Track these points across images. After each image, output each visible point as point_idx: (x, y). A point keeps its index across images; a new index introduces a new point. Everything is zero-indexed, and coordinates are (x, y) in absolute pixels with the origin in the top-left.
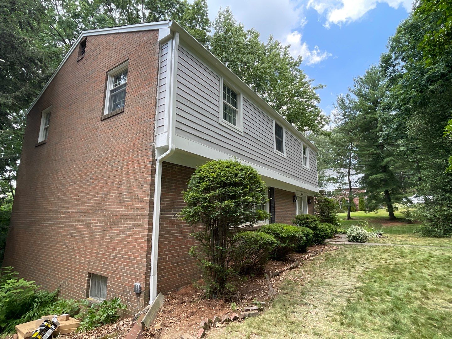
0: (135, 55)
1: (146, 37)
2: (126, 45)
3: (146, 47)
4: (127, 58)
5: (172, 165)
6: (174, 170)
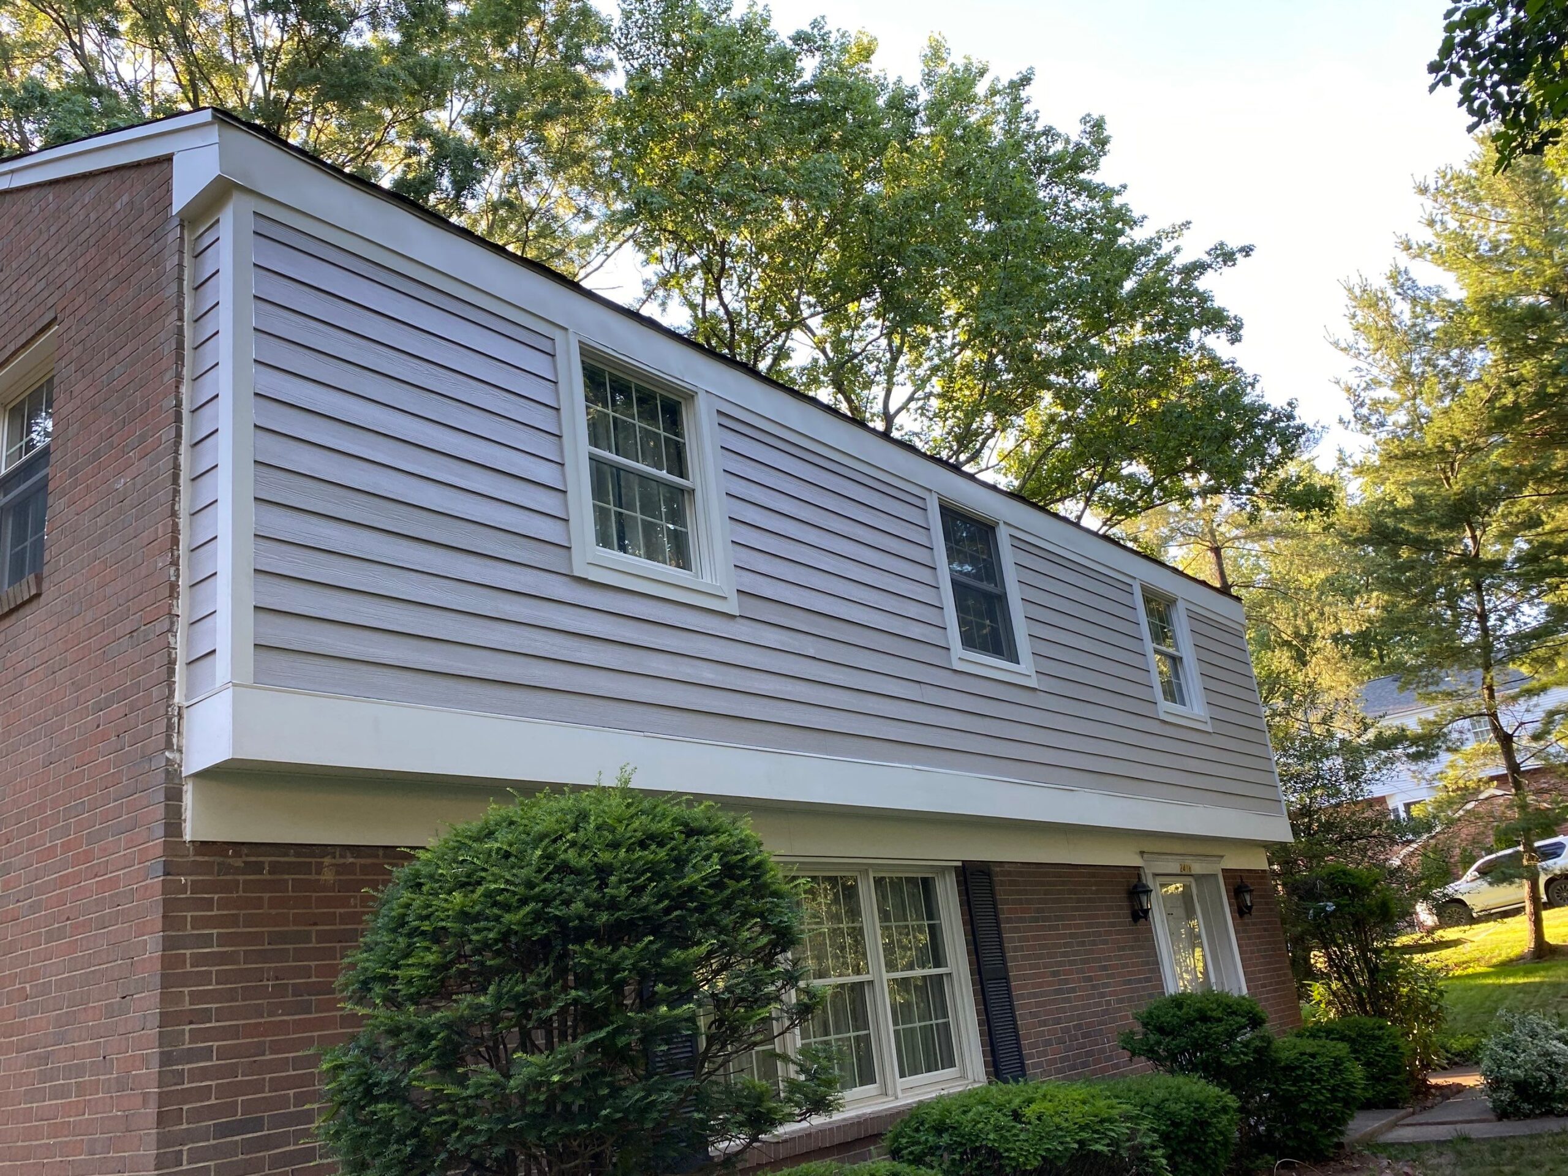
0: (81, 299)
1: (125, 198)
2: (43, 251)
3: (123, 252)
4: (50, 316)
5: (298, 855)
6: (314, 877)
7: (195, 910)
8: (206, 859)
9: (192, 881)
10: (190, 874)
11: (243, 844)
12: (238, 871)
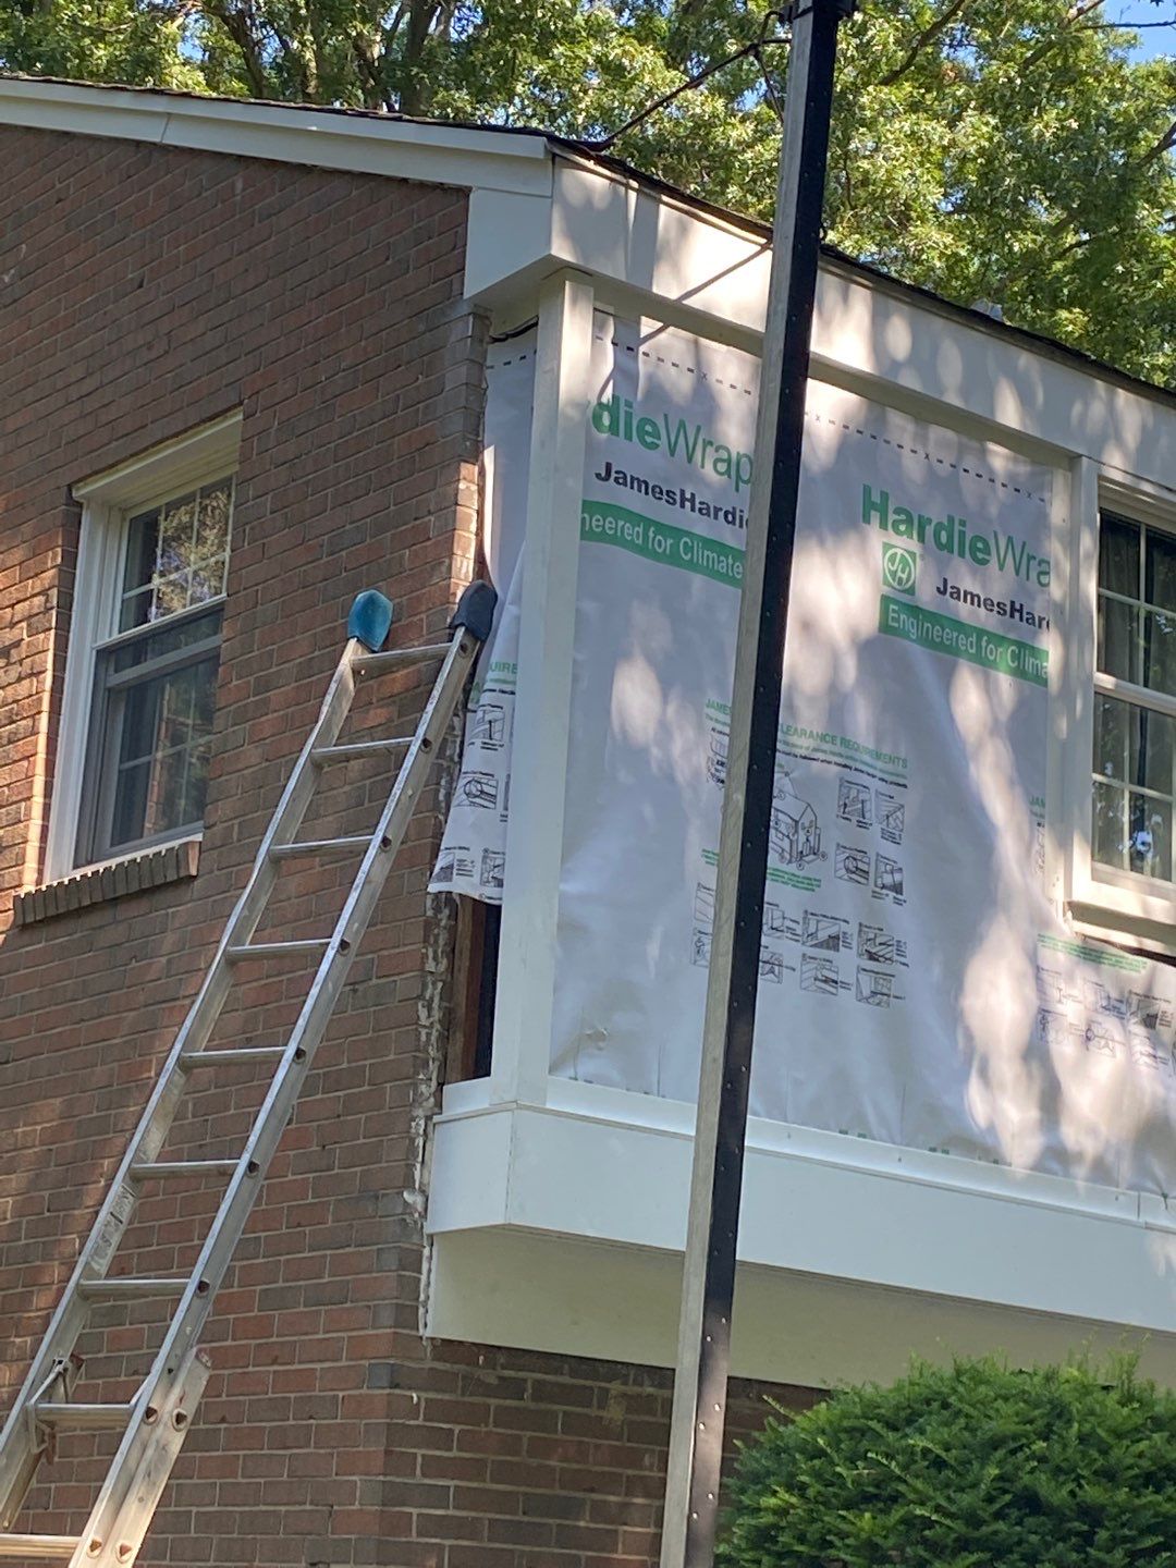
4: (232, 399)
5: (574, 1374)
6: (593, 1412)
7: (428, 1447)
8: (448, 1366)
9: (426, 1399)
10: (426, 1390)
11: (499, 1348)
12: (489, 1391)
